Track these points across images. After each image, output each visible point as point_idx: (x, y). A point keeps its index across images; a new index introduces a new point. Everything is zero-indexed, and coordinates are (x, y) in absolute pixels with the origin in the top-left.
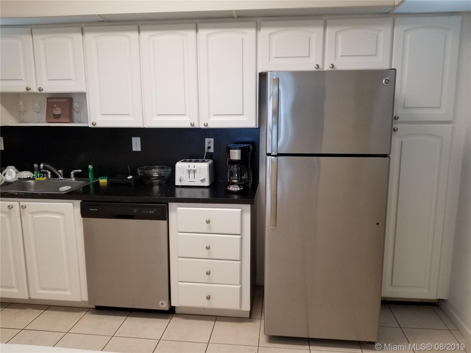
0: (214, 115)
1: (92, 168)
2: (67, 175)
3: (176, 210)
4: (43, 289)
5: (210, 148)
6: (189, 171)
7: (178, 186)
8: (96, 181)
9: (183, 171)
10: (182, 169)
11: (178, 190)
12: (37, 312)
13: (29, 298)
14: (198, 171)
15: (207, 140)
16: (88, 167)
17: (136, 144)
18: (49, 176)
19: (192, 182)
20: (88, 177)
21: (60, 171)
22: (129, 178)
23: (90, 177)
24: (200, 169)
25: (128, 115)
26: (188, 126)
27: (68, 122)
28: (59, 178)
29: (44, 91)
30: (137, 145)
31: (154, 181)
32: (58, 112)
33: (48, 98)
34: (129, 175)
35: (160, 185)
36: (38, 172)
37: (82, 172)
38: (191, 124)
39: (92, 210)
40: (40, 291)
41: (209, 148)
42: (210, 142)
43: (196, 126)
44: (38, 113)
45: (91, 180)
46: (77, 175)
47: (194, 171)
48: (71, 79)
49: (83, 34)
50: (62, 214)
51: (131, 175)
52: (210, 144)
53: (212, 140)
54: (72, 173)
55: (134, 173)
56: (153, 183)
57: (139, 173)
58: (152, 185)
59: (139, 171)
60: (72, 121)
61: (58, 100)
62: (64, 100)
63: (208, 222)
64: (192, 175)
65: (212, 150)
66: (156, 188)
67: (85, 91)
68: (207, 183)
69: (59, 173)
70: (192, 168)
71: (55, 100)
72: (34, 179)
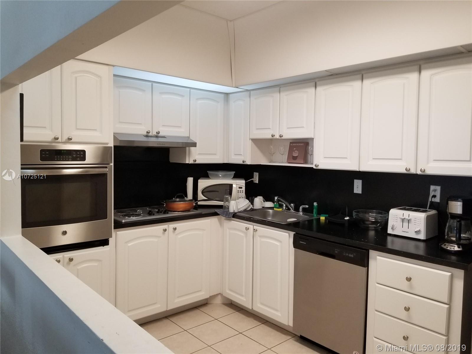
0: (434, 160)
1: (317, 205)
2: (297, 209)
3: (376, 259)
4: (262, 304)
5: (436, 197)
6: (403, 220)
7: (390, 235)
8: (318, 217)
9: (397, 219)
10: (396, 217)
11: (389, 239)
12: (256, 323)
13: (252, 308)
14: (413, 221)
15: (432, 187)
16: (313, 204)
18: (284, 208)
19: (405, 232)
20: (313, 213)
21: (292, 205)
22: (346, 219)
23: (314, 213)
24: (415, 219)
25: (346, 158)
26: (402, 171)
27: (302, 163)
28: (291, 211)
29: (283, 138)
30: (358, 188)
31: (370, 226)
32: (295, 155)
33: (291, 143)
34: (346, 217)
35: (376, 230)
36: (277, 204)
37: (308, 207)
38: (406, 169)
39: (302, 242)
40: (259, 305)
41: (434, 196)
42: (435, 190)
43: (413, 171)
44: (282, 154)
45: (315, 216)
46: (304, 210)
47: (409, 221)
48: (303, 127)
49: (316, 87)
50: (280, 242)
51: (348, 216)
52: (436, 192)
53: (438, 188)
54: (301, 208)
55: (350, 215)
56: (369, 227)
57: (354, 216)
58: (367, 229)
59: (354, 214)
60: (306, 162)
61: (297, 144)
62: (302, 144)
63: (409, 279)
64: (406, 224)
65: (437, 200)
66: (372, 233)
67: (313, 137)
68: (422, 236)
69: (291, 206)
70: (406, 217)
71: (295, 144)
72: (274, 209)
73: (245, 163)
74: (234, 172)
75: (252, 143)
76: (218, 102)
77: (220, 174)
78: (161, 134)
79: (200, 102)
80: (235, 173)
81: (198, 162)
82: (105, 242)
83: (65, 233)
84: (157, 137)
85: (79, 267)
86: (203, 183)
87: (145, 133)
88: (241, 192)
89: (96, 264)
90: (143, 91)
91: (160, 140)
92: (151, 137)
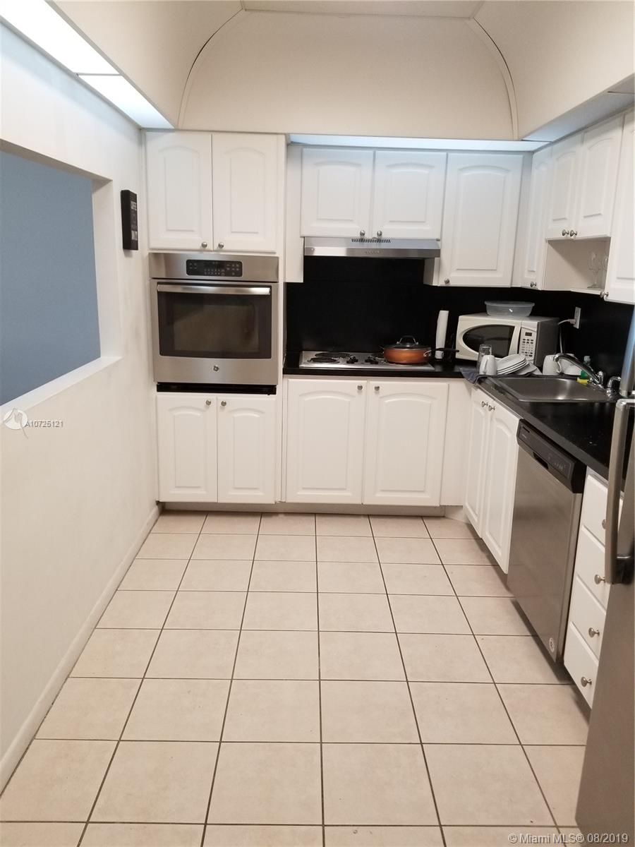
21: (601, 373)
28: (598, 385)
49: (623, 128)
54: (611, 381)
72: (576, 380)
73: (533, 288)
74: (534, 305)
75: (550, 246)
76: (508, 171)
77: (511, 307)
78: (384, 236)
79: (466, 174)
80: (533, 307)
81: (452, 284)
82: (271, 390)
83: (216, 369)
84: (379, 241)
85: (235, 416)
86: (467, 323)
87: (358, 236)
88: (530, 341)
89: (256, 416)
90: (358, 165)
91: (384, 246)
92: (369, 241)
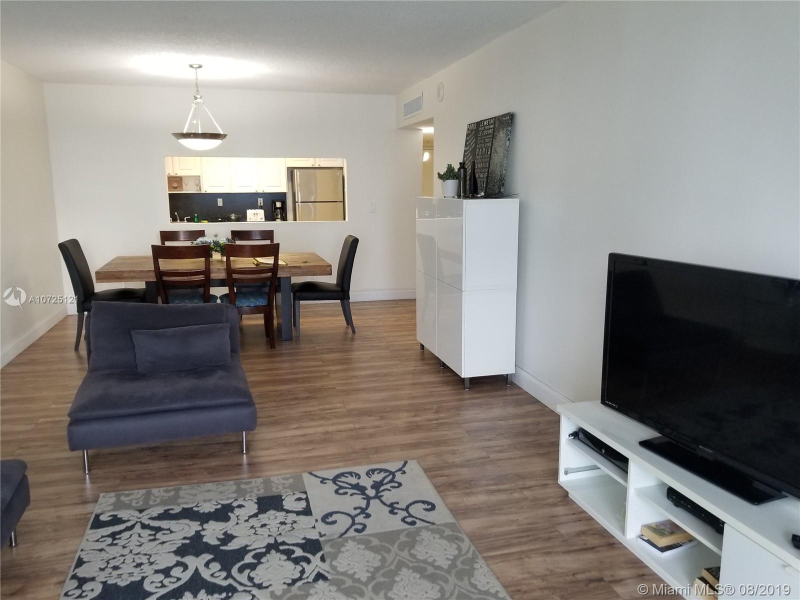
2: (182, 220)
5: (261, 203)
6: (254, 214)
15: (259, 199)
16: (194, 215)
17: (220, 202)
20: (194, 220)
24: (259, 213)
32: (175, 185)
34: (219, 218)
37: (191, 217)
42: (261, 200)
43: (258, 192)
54: (185, 219)
64: (256, 216)
65: (262, 205)
68: (264, 220)
70: (256, 212)
71: (174, 179)
